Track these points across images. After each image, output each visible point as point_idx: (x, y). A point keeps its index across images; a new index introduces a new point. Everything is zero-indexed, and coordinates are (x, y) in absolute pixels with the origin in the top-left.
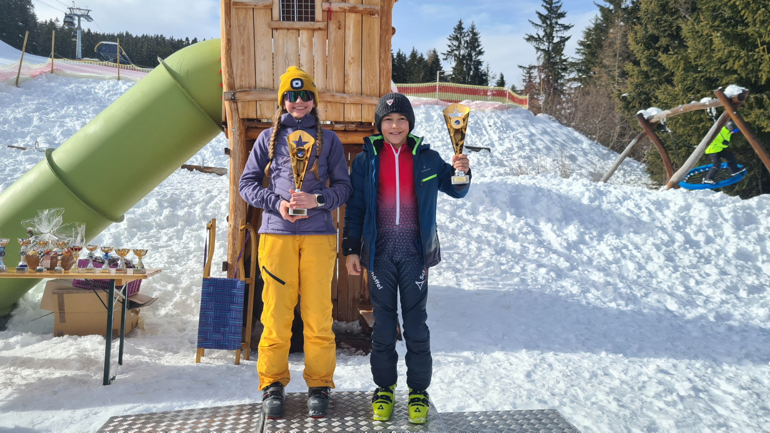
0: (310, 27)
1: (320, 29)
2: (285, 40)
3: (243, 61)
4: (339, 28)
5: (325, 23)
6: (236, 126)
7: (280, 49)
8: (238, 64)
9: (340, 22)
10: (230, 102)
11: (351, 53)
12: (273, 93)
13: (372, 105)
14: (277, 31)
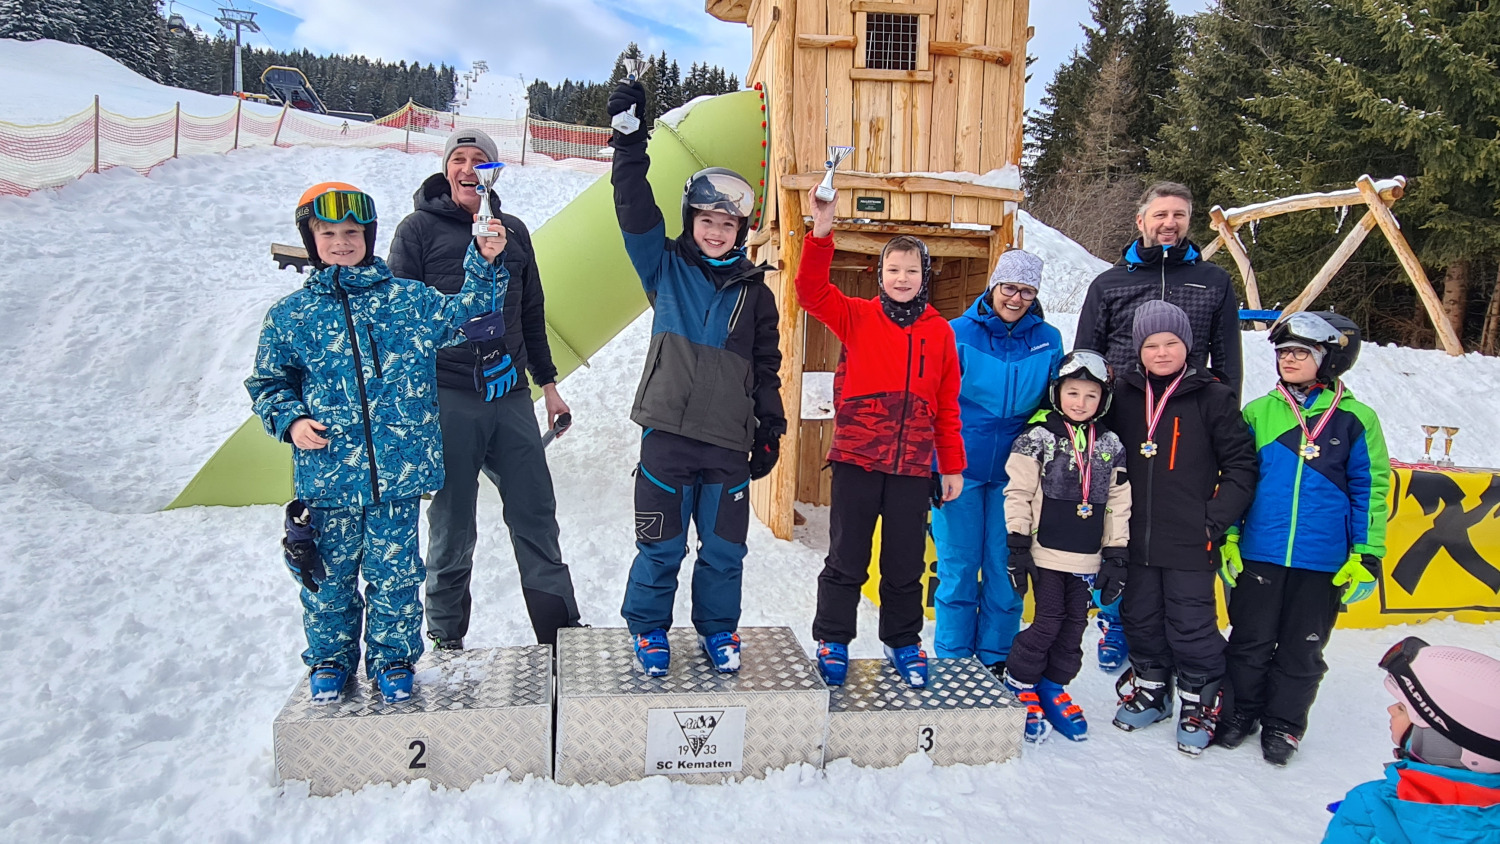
0: (910, 79)
1: (922, 82)
2: (872, 97)
3: (810, 128)
4: (950, 81)
5: (931, 73)
6: (795, 227)
7: (864, 112)
8: (801, 133)
9: (951, 72)
10: (789, 191)
11: (965, 120)
12: (853, 178)
13: (993, 199)
14: (861, 83)
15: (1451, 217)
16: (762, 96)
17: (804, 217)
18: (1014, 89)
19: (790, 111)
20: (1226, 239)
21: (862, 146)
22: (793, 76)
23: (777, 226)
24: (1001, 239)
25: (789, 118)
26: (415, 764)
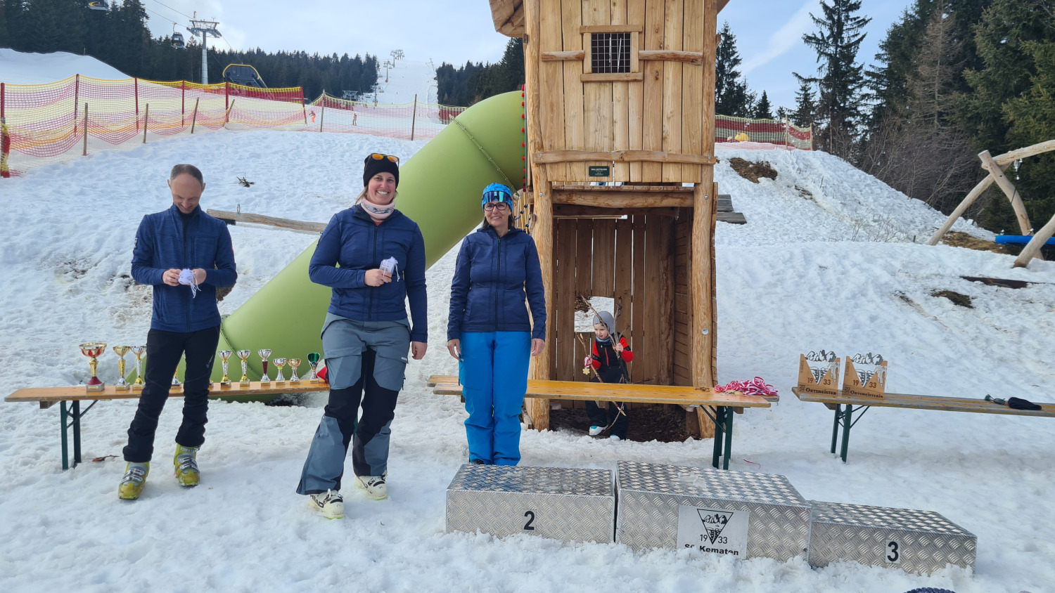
0: (626, 79)
2: (598, 95)
3: (552, 118)
4: (657, 79)
5: (641, 74)
6: (544, 190)
7: (592, 105)
8: (546, 122)
9: (657, 72)
10: (538, 165)
11: (670, 106)
12: (584, 153)
13: (693, 164)
14: (589, 84)
16: (523, 96)
17: (551, 182)
18: (707, 82)
19: (537, 107)
20: (995, 177)
21: (592, 130)
22: (538, 82)
23: (531, 190)
24: (701, 193)
25: (537, 111)
26: (527, 527)
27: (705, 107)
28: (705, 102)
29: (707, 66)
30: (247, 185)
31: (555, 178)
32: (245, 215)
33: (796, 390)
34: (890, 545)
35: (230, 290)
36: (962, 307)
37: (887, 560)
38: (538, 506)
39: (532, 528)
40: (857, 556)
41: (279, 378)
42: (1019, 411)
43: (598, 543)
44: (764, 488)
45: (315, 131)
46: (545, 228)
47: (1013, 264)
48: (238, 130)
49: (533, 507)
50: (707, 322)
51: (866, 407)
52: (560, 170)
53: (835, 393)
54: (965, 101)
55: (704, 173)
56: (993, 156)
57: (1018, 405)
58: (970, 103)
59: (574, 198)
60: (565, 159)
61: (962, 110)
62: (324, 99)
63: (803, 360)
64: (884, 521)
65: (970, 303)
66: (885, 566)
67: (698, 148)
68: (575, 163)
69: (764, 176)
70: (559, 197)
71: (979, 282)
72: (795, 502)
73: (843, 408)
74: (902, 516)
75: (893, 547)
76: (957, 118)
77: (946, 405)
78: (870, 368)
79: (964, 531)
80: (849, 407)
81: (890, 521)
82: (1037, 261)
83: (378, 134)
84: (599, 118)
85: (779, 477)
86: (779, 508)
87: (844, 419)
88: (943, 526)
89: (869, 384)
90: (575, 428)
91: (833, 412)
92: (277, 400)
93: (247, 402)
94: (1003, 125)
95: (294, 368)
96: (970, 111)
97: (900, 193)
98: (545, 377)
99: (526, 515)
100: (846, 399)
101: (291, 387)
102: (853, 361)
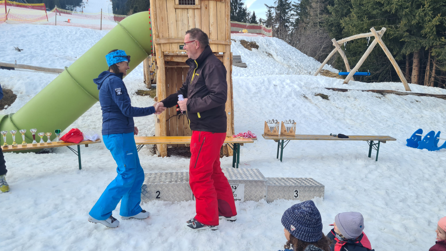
0: (193, 8)
1: (197, 9)
2: (182, 14)
3: (163, 24)
4: (206, 8)
5: (200, 6)
6: (160, 55)
7: (180, 18)
8: (160, 26)
9: (206, 5)
10: (157, 44)
11: (212, 20)
12: (177, 39)
13: (222, 44)
14: (178, 9)
15: (410, 37)
16: (149, 13)
17: (163, 52)
18: (227, 10)
19: (156, 19)
20: (337, 49)
21: (180, 29)
22: (156, 8)
23: (155, 55)
24: (226, 57)
25: (156, 21)
26: (157, 197)
27: (226, 21)
28: (226, 19)
29: (226, 3)
30: (19, 50)
31: (165, 50)
32: (19, 65)
33: (263, 135)
34: (295, 192)
35: (14, 101)
36: (326, 100)
37: (294, 197)
38: (162, 188)
39: (159, 198)
40: (284, 197)
41: (42, 141)
42: (341, 139)
43: (186, 201)
44: (250, 174)
45: (53, 25)
46: (162, 72)
47: (343, 83)
48: (13, 24)
49: (160, 189)
50: (230, 109)
51: (289, 140)
52: (167, 47)
53: (277, 136)
54: (328, 18)
55: (227, 48)
56: (337, 40)
57: (341, 136)
58: (329, 19)
59: (174, 59)
60: (169, 42)
61: (327, 22)
62: (56, 9)
63: (266, 123)
64: (293, 183)
65: (328, 98)
66: (293, 200)
67: (224, 38)
68: (173, 44)
69: (254, 47)
70: (167, 58)
71: (331, 90)
72: (261, 179)
73: (281, 141)
74: (300, 180)
75: (296, 192)
76: (325, 25)
77: (317, 138)
78: (290, 125)
79: (321, 184)
80: (283, 141)
81: (295, 183)
82: (352, 81)
83: (84, 27)
84: (183, 24)
85: (256, 169)
86: (256, 181)
87: (281, 145)
88: (314, 183)
89: (290, 132)
90: (178, 155)
91: (277, 143)
92: (42, 151)
93: (26, 152)
94: (341, 28)
95: (49, 137)
96: (330, 22)
97: (305, 54)
98: (164, 135)
99: (157, 192)
100: (281, 138)
101: (48, 145)
102: (284, 123)
